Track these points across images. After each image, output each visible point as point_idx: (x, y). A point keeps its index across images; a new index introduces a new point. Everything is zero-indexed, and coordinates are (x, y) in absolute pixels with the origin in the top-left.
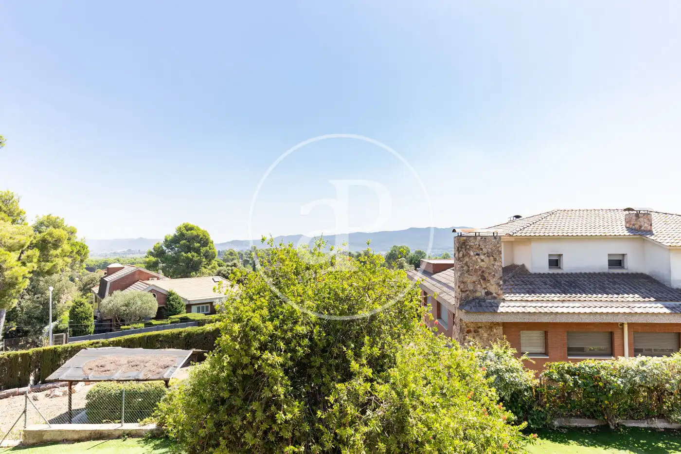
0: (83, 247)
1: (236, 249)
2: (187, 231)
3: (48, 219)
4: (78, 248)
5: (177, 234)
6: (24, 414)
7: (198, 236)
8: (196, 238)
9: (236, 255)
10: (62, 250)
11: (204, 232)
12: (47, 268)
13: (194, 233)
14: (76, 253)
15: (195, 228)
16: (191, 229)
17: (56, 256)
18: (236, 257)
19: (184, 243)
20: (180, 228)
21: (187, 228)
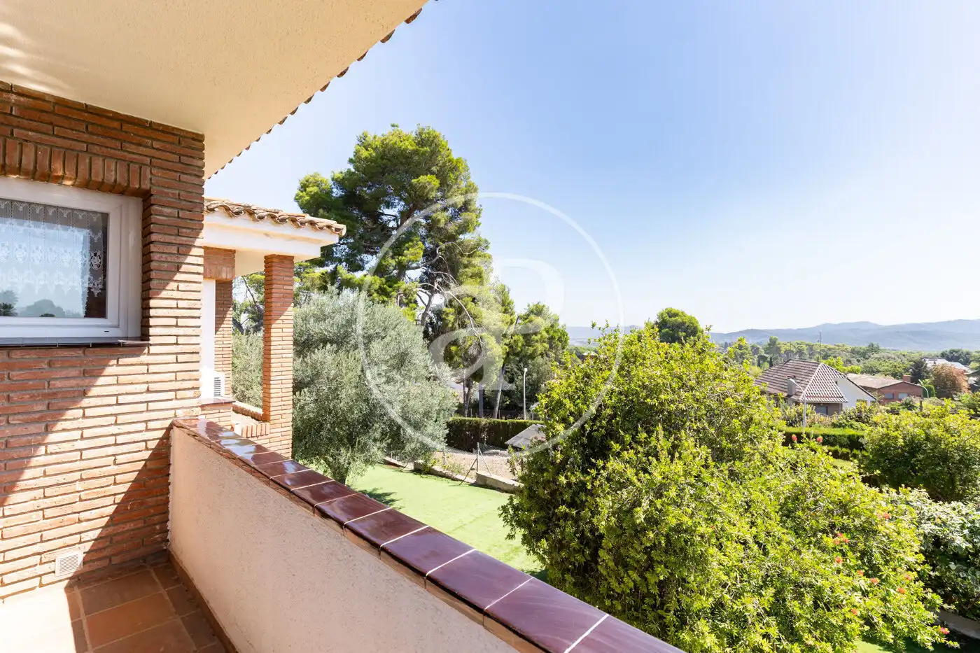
0: (564, 334)
1: (748, 342)
2: (670, 317)
3: (537, 307)
4: (559, 335)
5: (659, 321)
6: (476, 463)
7: (683, 323)
8: (681, 326)
9: (747, 349)
10: (541, 337)
11: (691, 319)
12: (529, 352)
13: (679, 319)
14: (558, 340)
15: (680, 314)
16: (676, 315)
17: (537, 341)
18: (747, 352)
19: (667, 332)
20: (662, 314)
21: (671, 314)
